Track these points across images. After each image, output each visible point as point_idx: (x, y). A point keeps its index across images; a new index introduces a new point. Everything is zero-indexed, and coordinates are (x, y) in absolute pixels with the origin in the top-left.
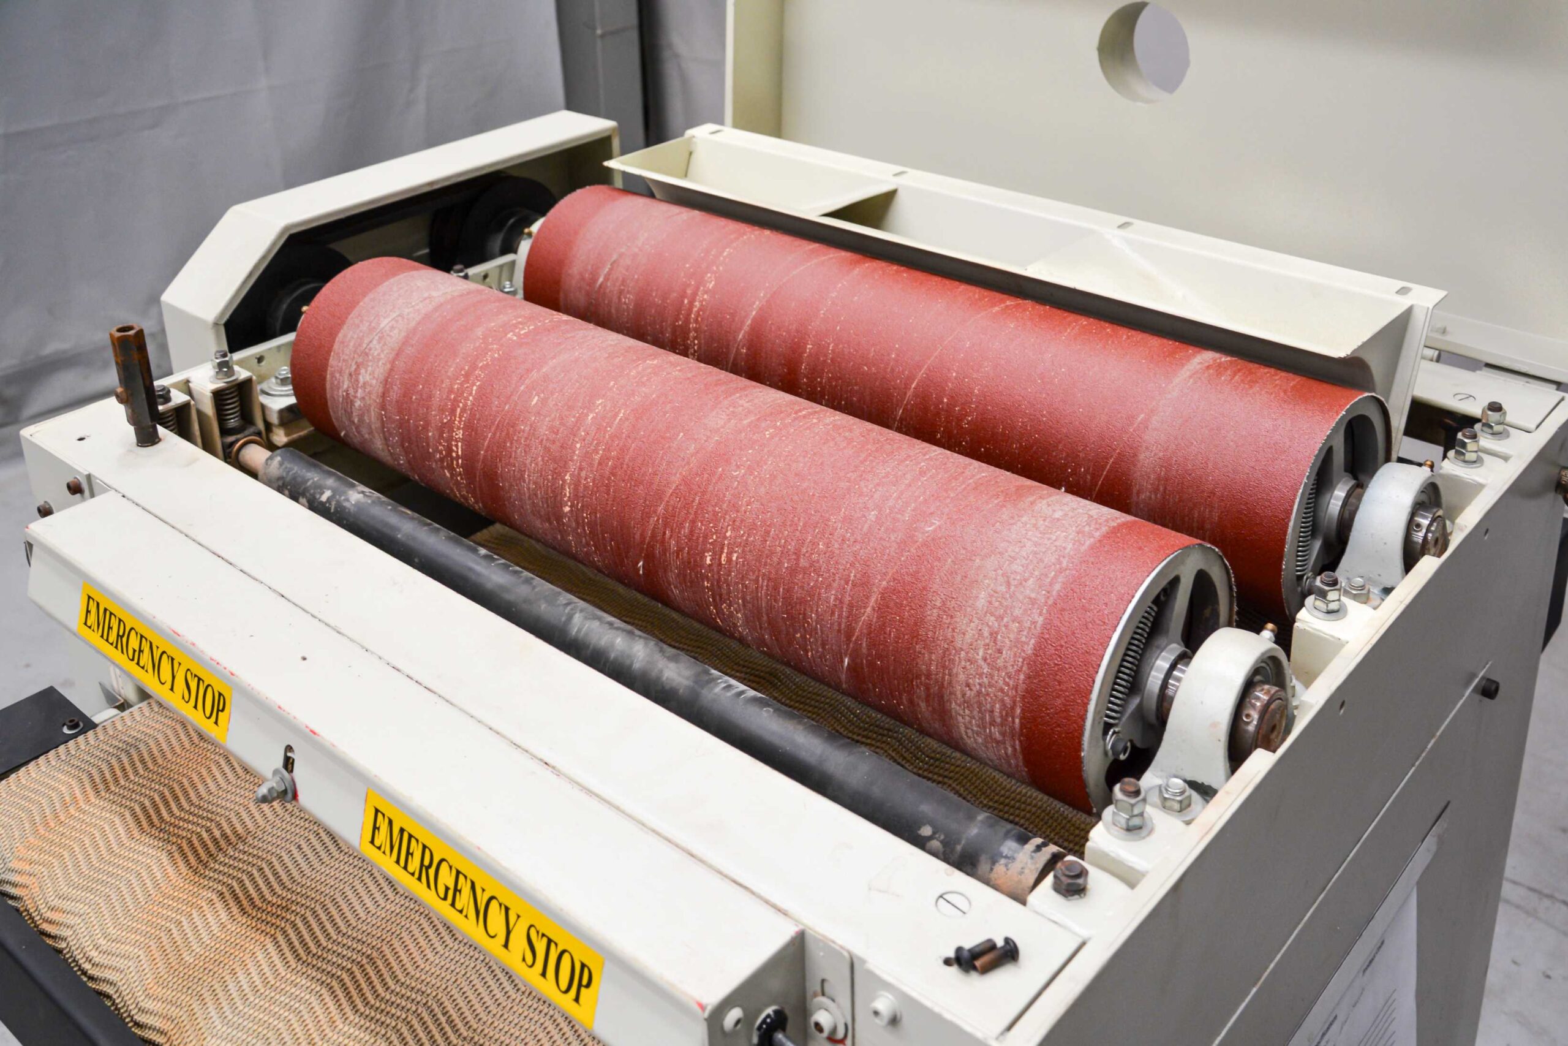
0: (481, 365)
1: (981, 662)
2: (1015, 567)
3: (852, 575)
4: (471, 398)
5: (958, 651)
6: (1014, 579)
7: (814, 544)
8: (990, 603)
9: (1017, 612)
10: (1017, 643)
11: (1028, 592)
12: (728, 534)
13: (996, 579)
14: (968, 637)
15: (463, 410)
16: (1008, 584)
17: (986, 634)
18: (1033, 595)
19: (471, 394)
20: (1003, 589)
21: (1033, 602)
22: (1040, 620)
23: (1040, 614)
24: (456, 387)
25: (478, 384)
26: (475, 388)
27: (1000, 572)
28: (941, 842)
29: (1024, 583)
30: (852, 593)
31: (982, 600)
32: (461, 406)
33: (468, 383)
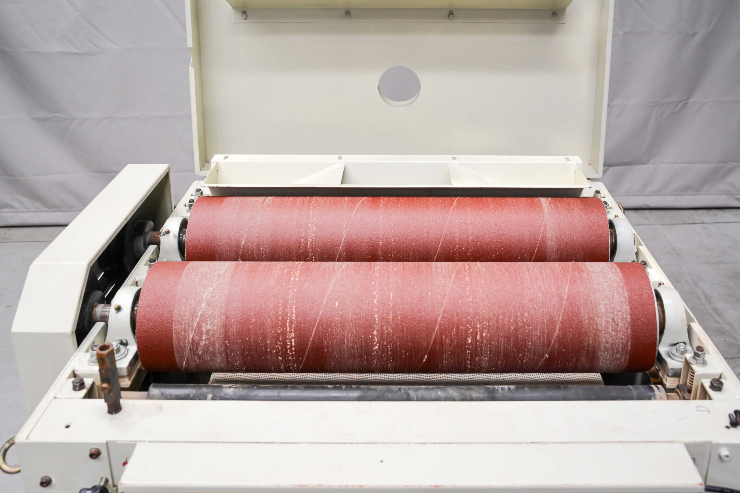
0: (289, 297)
1: (611, 332)
2: (606, 293)
3: (545, 320)
4: (294, 315)
5: (601, 331)
6: (610, 297)
7: (523, 315)
8: (606, 309)
9: (618, 308)
10: (623, 319)
11: (617, 300)
12: (478, 326)
13: (603, 300)
14: (603, 325)
15: (291, 322)
16: (609, 299)
17: (610, 320)
18: (620, 300)
19: (292, 313)
20: (608, 302)
21: (621, 302)
22: (628, 308)
23: (627, 305)
24: (280, 313)
25: (294, 307)
26: (294, 310)
27: (603, 297)
29: (614, 297)
30: (547, 328)
31: (603, 309)
32: (288, 321)
33: (288, 308)
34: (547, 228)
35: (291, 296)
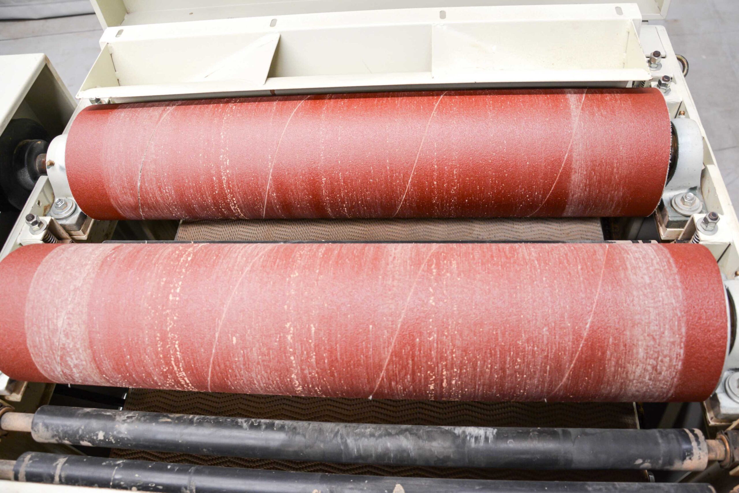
0: (168, 329)
1: (647, 381)
2: (652, 328)
3: (548, 368)
4: (178, 353)
5: (631, 381)
6: (656, 335)
8: (647, 353)
9: (666, 352)
10: (670, 367)
11: (668, 339)
12: (445, 373)
13: (645, 339)
14: (638, 374)
15: (177, 361)
16: (654, 339)
17: (649, 368)
18: (672, 340)
19: (176, 351)
20: (652, 343)
21: (673, 343)
22: (682, 351)
23: (681, 348)
24: (159, 349)
25: (177, 342)
26: (176, 346)
27: (646, 334)
28: (650, 463)
29: (663, 335)
30: (550, 376)
31: (641, 353)
32: (173, 359)
33: (168, 344)
34: (574, 155)
35: (171, 326)
